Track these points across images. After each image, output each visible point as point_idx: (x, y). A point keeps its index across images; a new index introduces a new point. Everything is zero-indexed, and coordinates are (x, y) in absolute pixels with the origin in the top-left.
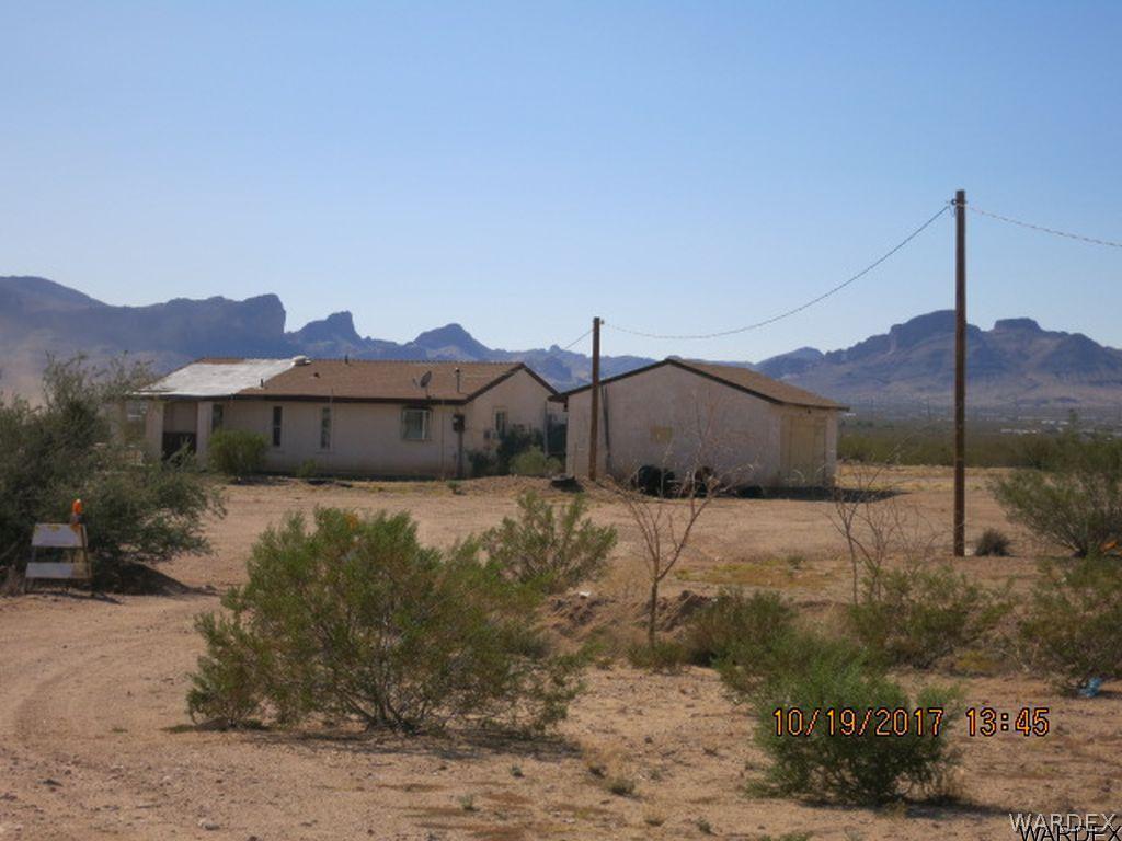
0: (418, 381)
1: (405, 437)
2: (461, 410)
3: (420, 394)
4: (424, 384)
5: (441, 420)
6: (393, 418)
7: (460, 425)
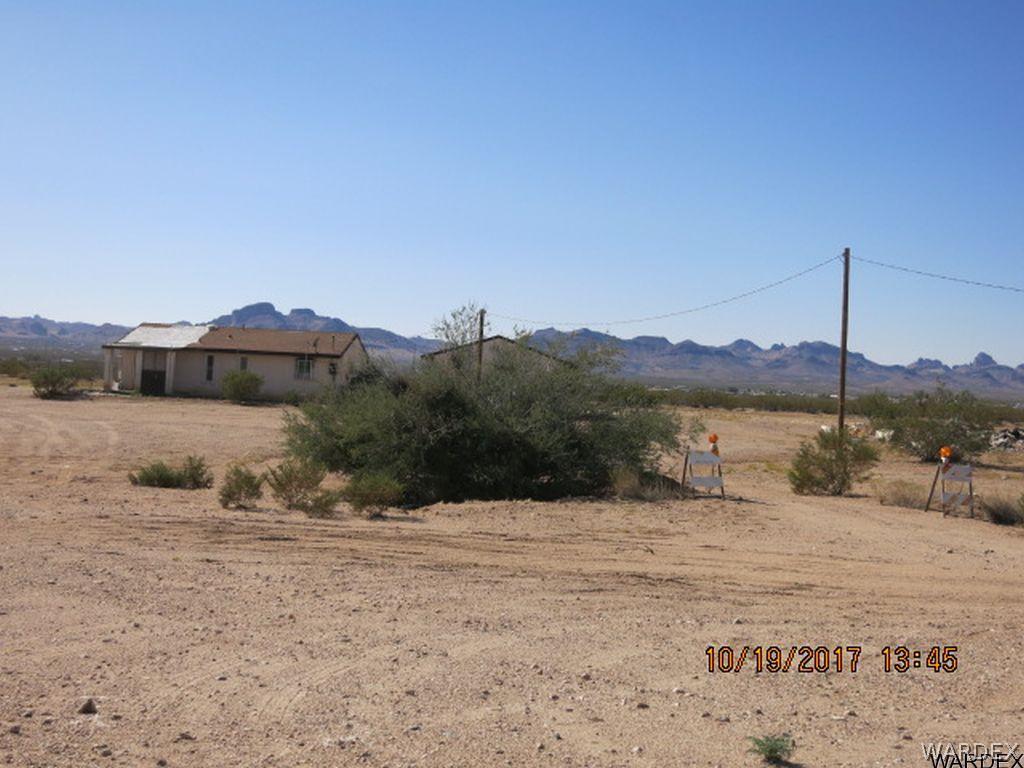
0: (312, 343)
1: (298, 377)
2: (335, 361)
3: (312, 351)
4: (315, 345)
5: (321, 369)
6: (288, 367)
7: (333, 372)
